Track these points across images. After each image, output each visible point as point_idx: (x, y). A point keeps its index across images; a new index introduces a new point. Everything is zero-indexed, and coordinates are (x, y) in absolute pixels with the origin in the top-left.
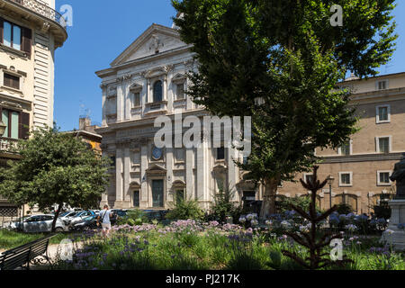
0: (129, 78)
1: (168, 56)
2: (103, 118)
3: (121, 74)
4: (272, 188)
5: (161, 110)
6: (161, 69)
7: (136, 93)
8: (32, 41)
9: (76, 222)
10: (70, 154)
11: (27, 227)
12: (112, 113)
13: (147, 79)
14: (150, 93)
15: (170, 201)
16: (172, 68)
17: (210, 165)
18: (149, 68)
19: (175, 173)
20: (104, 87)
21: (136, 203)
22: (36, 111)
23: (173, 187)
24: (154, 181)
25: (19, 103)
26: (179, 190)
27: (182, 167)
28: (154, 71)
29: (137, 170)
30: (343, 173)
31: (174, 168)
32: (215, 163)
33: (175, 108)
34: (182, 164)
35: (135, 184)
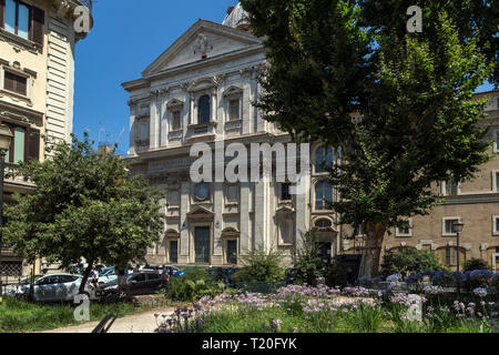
0: (166, 92)
1: (218, 62)
2: (131, 145)
3: (156, 86)
4: (377, 237)
5: (209, 134)
6: (209, 80)
7: (176, 112)
8: (44, 27)
11: (39, 292)
12: (143, 138)
13: (190, 92)
14: (194, 112)
15: (218, 257)
16: (224, 78)
17: (271, 207)
18: (193, 78)
19: (227, 217)
20: (132, 104)
21: (174, 258)
22: (49, 127)
23: (223, 236)
24: (196, 228)
25: (25, 114)
26: (231, 243)
27: (234, 210)
28: (200, 82)
29: (176, 214)
30: (448, 218)
31: (224, 211)
32: (279, 205)
33: (227, 132)
34: (235, 205)
35: (172, 231)
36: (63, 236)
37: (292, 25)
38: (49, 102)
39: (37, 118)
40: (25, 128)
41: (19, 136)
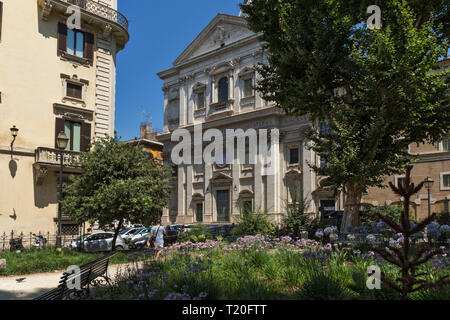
0: (193, 77)
1: (234, 48)
2: (165, 124)
3: (184, 73)
4: (356, 195)
5: (227, 110)
6: (227, 64)
7: (200, 94)
8: (94, 47)
9: (136, 240)
10: (131, 166)
12: (174, 117)
13: (211, 76)
14: (215, 92)
15: (236, 214)
16: (239, 61)
17: (281, 170)
18: (214, 64)
19: (243, 181)
20: (166, 89)
21: (200, 218)
22: (98, 121)
23: (240, 197)
24: (218, 192)
25: (81, 113)
26: (247, 201)
27: (249, 175)
28: (219, 67)
29: (201, 180)
30: (445, 173)
31: (241, 176)
32: (288, 168)
33: (242, 107)
34: (250, 171)
35: (198, 195)
36: (99, 205)
37: (282, 21)
38: (98, 102)
39: (89, 115)
40: (80, 123)
41: (77, 129)
